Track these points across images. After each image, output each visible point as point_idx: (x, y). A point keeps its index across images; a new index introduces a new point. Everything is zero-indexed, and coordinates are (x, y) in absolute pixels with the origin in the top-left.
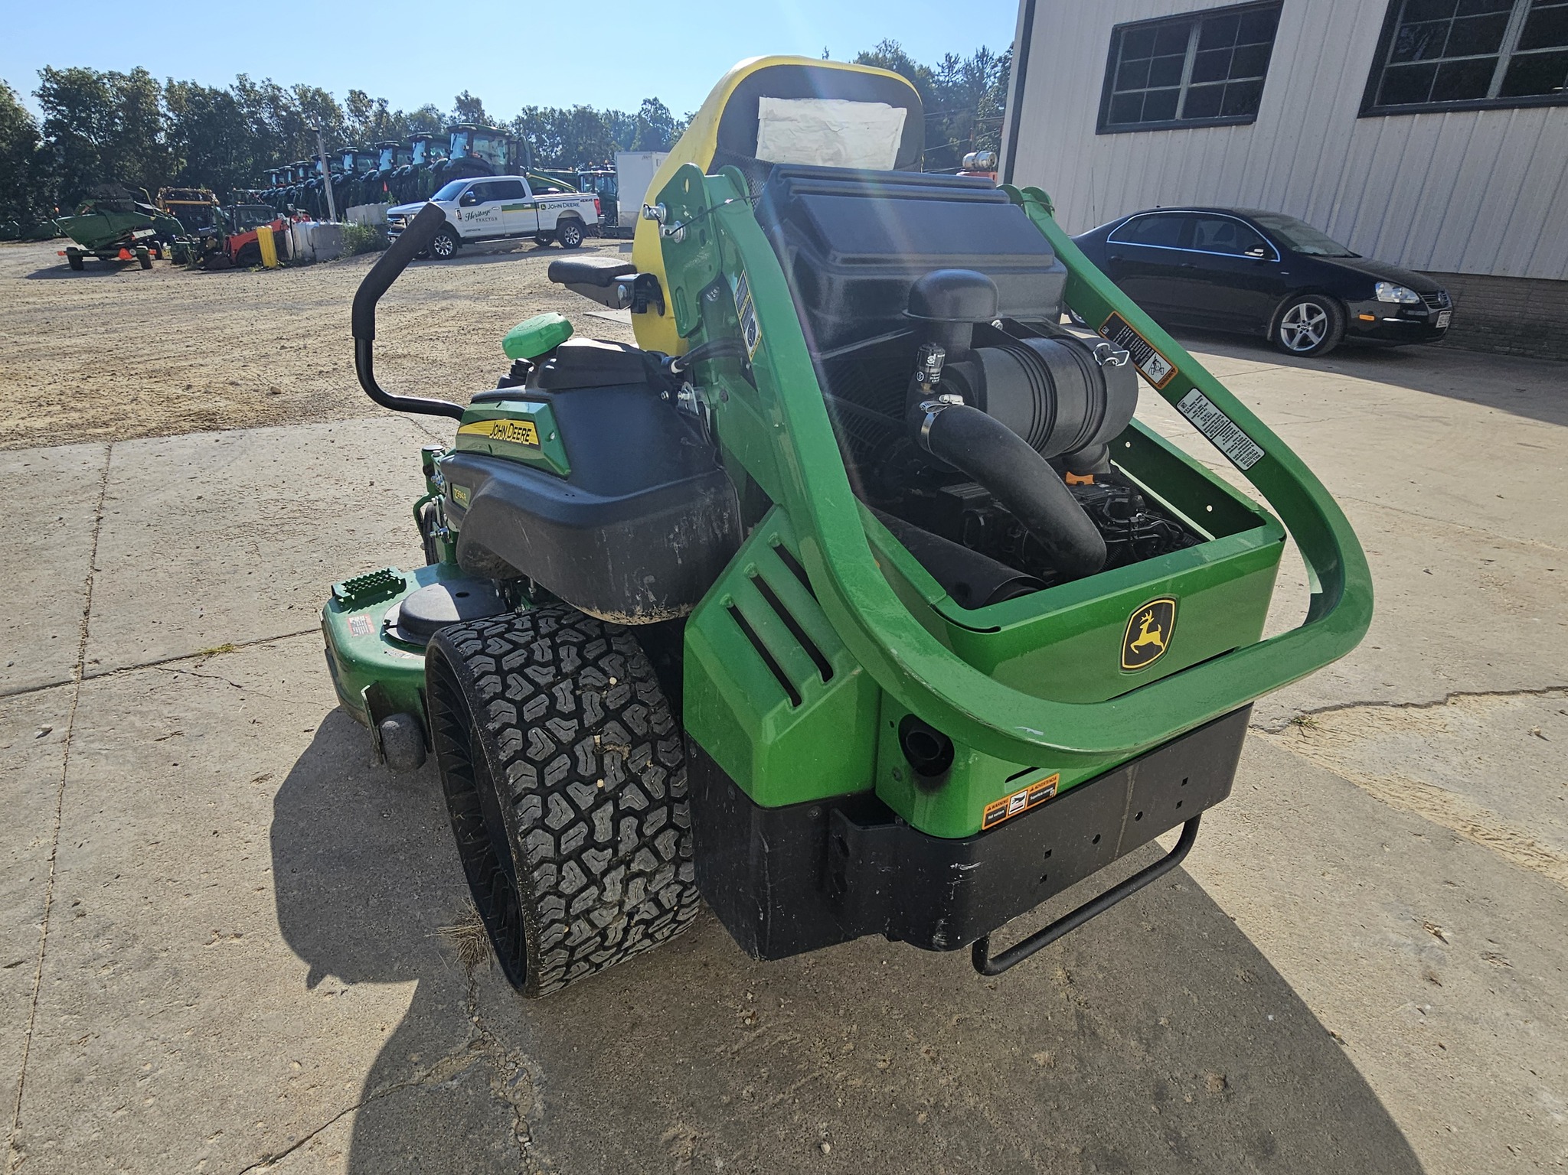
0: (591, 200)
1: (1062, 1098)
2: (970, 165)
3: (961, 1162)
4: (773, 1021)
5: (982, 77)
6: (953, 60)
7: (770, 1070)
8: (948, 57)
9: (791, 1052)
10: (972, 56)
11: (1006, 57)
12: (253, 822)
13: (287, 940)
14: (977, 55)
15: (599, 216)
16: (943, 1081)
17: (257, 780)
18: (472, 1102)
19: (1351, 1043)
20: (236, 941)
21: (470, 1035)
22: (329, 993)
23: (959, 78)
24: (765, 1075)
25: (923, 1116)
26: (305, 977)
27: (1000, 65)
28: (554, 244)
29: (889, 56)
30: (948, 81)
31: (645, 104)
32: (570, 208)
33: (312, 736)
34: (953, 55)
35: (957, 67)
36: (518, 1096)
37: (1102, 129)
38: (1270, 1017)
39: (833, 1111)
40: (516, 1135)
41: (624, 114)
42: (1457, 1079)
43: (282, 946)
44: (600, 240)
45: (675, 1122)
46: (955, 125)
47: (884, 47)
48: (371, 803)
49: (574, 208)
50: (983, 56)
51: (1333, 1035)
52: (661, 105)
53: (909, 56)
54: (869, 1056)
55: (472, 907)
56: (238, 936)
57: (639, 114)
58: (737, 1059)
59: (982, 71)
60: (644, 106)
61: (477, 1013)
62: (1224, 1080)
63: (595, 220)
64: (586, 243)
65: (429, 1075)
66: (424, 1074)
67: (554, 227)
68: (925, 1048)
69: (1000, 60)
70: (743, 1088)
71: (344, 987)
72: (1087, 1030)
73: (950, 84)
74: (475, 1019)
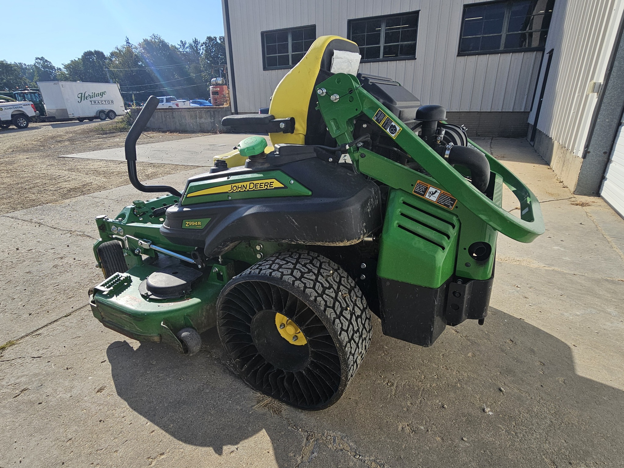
0: (29, 105)
1: (484, 363)
2: (214, 83)
3: (479, 391)
4: (396, 380)
5: (197, 50)
6: (184, 43)
7: (409, 394)
8: (182, 42)
9: (409, 386)
10: (191, 42)
11: (206, 42)
12: (116, 408)
13: (189, 443)
14: (193, 41)
15: (35, 112)
16: (454, 373)
17: (98, 391)
18: (329, 455)
19: (525, 319)
20: (163, 457)
21: (304, 436)
22: (231, 452)
23: (188, 50)
24: (409, 396)
25: (458, 385)
26: (214, 452)
27: (204, 45)
28: (11, 127)
29: (157, 40)
30: (184, 51)
31: (37, 59)
32: (18, 109)
33: (108, 363)
34: (183, 41)
35: (186, 46)
36: (341, 446)
37: (265, 69)
38: (506, 321)
39: (436, 396)
40: (354, 457)
41: (25, 65)
42: (549, 318)
43: (189, 448)
44: (38, 123)
45: (398, 424)
46: (191, 68)
47: (154, 37)
48: (169, 377)
49: (20, 109)
50: (196, 42)
51: (521, 319)
52: (46, 60)
53: (166, 41)
54: (430, 376)
55: (259, 394)
56: (162, 454)
57: (35, 64)
58: (397, 396)
59: (197, 47)
60: (36, 61)
61: (299, 428)
62: (511, 340)
63: (34, 114)
64: (31, 125)
65: (302, 457)
66: (301, 457)
67: (10, 118)
68: (442, 367)
69: (204, 43)
70: (407, 403)
71: (236, 447)
72: (473, 343)
73: (185, 52)
74: (300, 430)
